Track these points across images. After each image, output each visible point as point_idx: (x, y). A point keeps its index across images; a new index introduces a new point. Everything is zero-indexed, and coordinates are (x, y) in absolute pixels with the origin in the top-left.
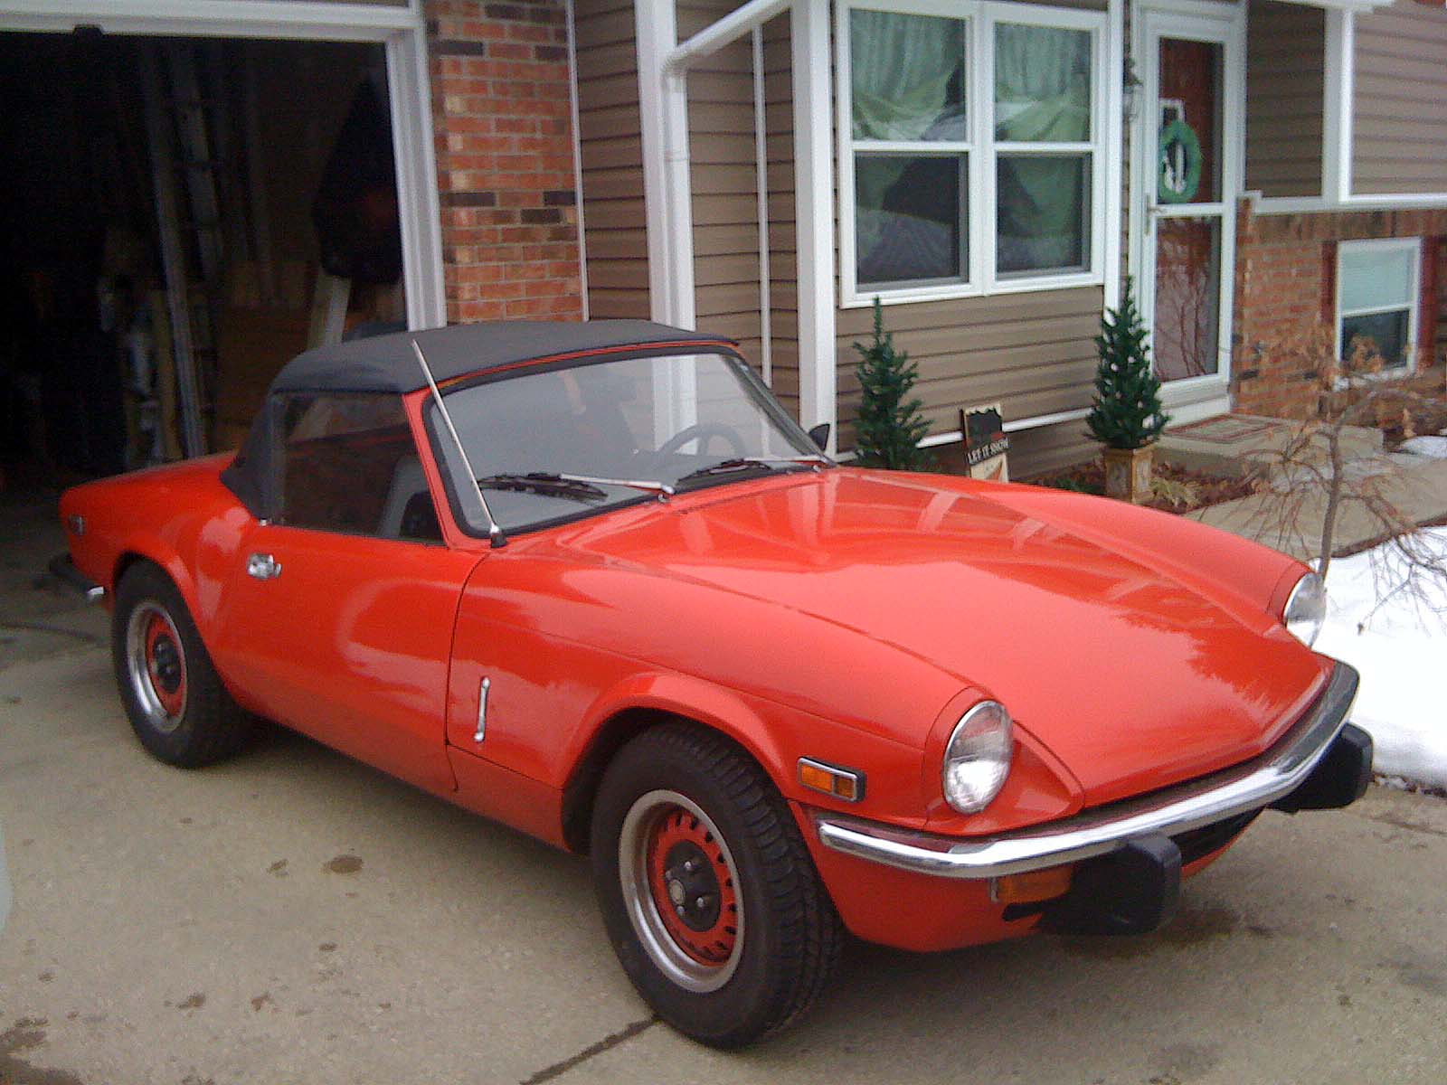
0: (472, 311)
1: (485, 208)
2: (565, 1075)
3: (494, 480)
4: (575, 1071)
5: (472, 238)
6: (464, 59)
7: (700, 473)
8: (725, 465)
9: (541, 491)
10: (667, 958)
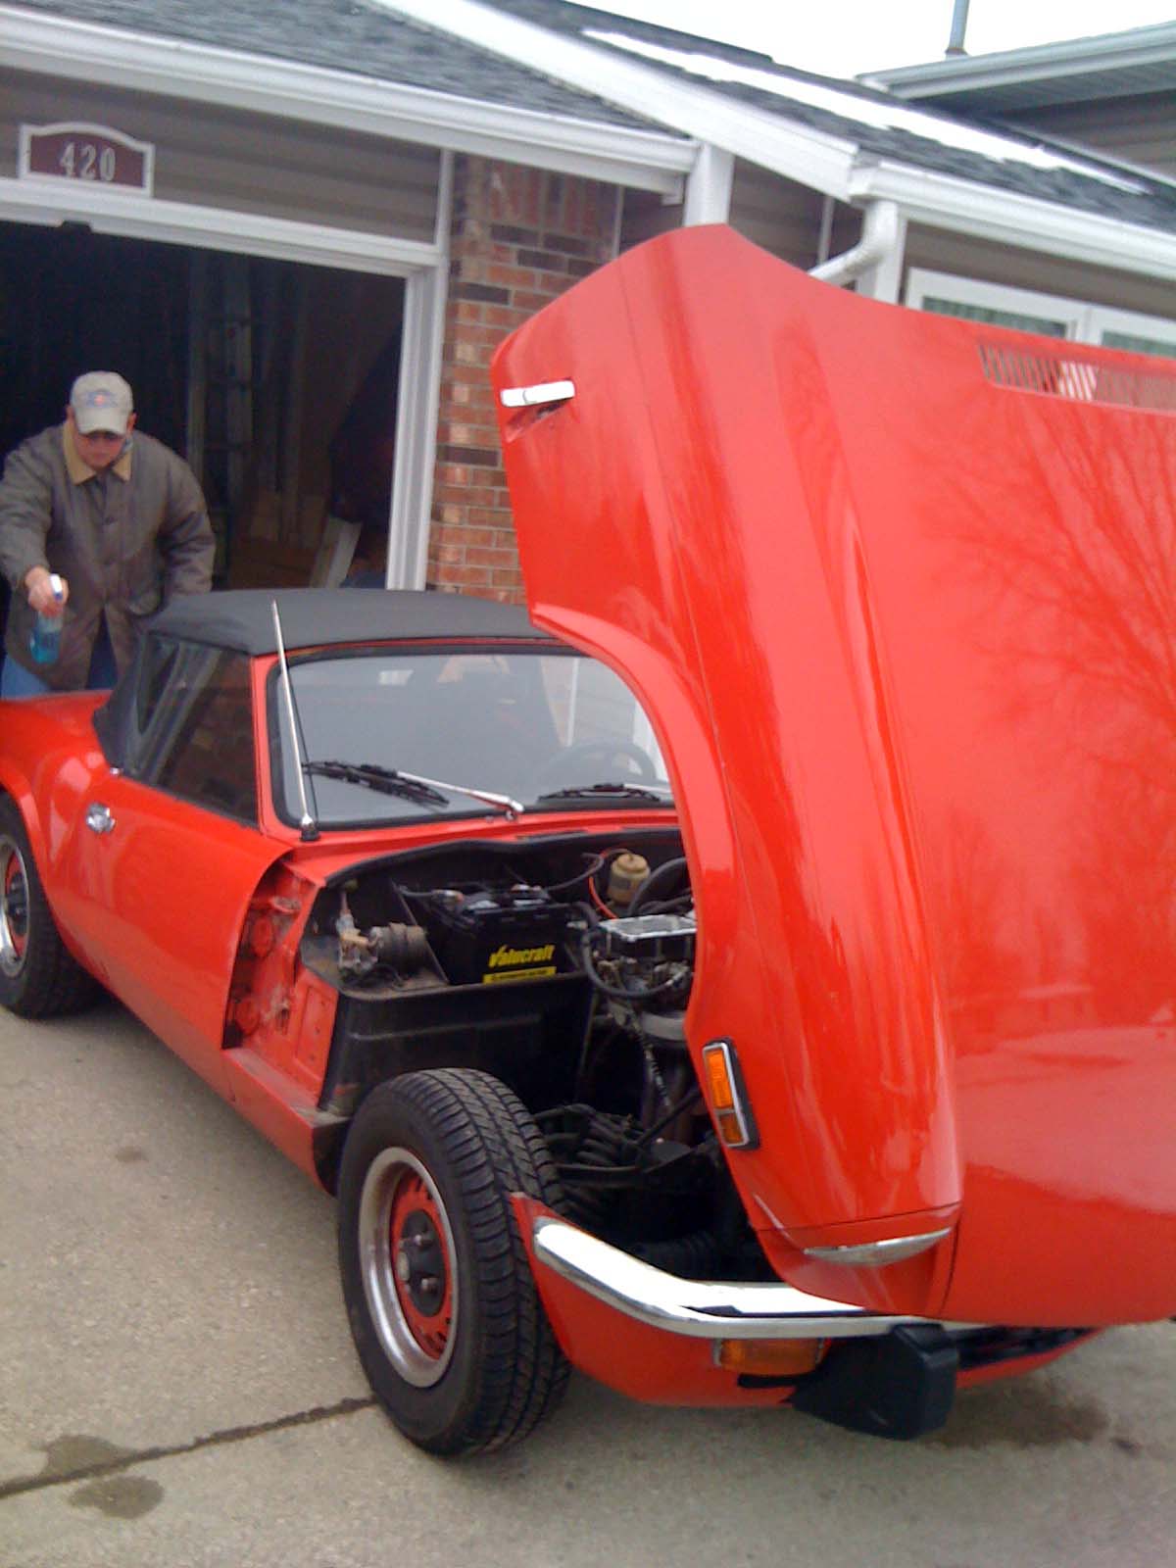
0: (452, 575)
1: (486, 468)
2: (247, 1441)
3: (324, 766)
4: (260, 1440)
5: (464, 497)
6: (485, 305)
7: (567, 794)
8: (598, 788)
9: (375, 786)
10: (393, 1335)
